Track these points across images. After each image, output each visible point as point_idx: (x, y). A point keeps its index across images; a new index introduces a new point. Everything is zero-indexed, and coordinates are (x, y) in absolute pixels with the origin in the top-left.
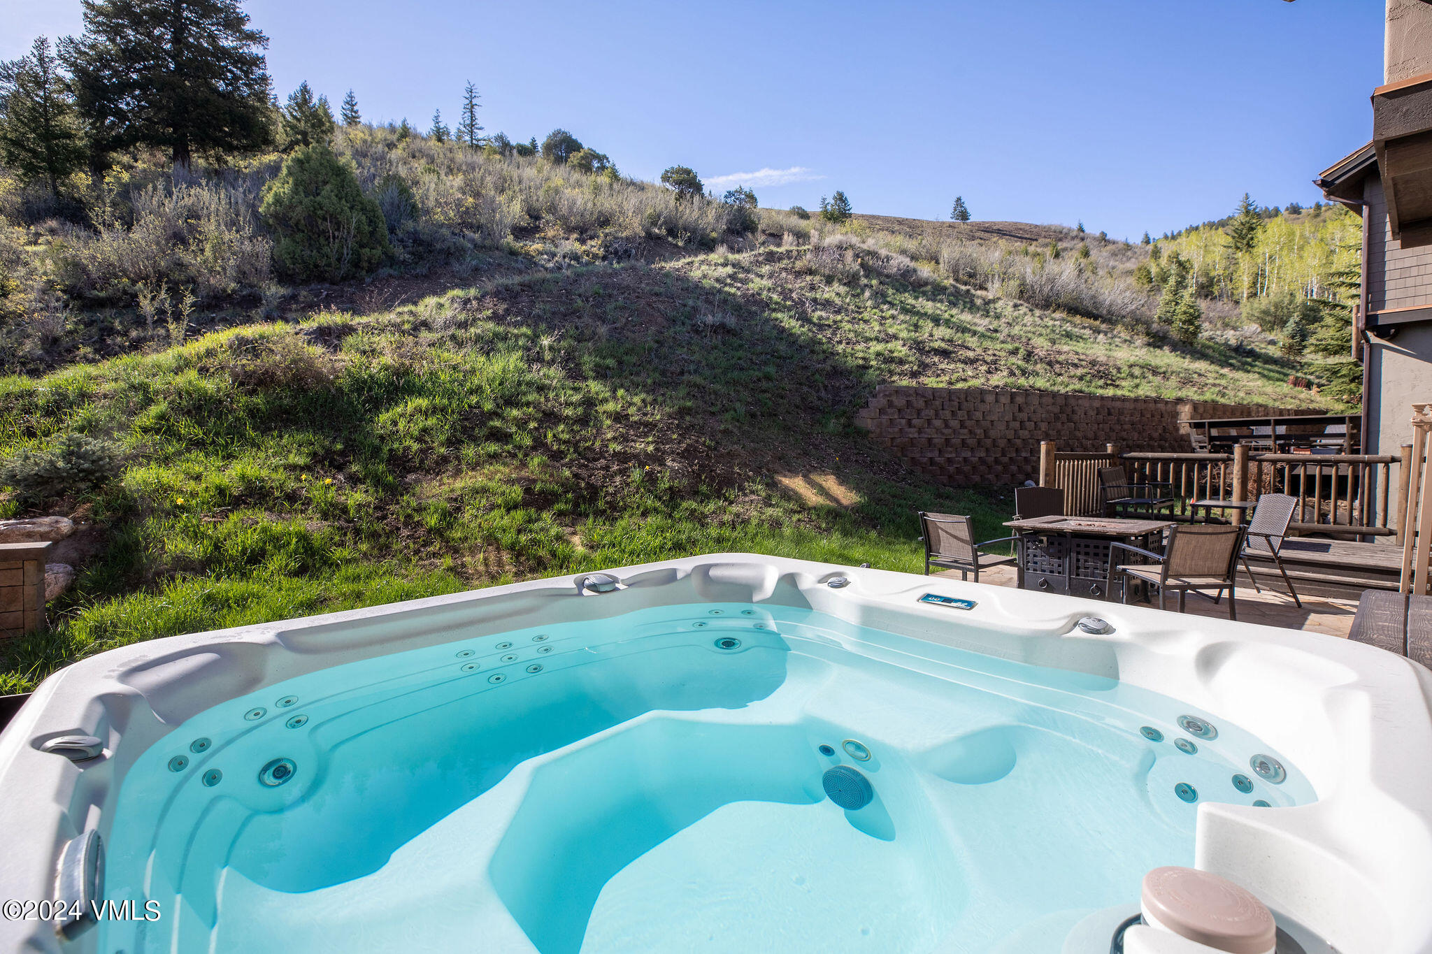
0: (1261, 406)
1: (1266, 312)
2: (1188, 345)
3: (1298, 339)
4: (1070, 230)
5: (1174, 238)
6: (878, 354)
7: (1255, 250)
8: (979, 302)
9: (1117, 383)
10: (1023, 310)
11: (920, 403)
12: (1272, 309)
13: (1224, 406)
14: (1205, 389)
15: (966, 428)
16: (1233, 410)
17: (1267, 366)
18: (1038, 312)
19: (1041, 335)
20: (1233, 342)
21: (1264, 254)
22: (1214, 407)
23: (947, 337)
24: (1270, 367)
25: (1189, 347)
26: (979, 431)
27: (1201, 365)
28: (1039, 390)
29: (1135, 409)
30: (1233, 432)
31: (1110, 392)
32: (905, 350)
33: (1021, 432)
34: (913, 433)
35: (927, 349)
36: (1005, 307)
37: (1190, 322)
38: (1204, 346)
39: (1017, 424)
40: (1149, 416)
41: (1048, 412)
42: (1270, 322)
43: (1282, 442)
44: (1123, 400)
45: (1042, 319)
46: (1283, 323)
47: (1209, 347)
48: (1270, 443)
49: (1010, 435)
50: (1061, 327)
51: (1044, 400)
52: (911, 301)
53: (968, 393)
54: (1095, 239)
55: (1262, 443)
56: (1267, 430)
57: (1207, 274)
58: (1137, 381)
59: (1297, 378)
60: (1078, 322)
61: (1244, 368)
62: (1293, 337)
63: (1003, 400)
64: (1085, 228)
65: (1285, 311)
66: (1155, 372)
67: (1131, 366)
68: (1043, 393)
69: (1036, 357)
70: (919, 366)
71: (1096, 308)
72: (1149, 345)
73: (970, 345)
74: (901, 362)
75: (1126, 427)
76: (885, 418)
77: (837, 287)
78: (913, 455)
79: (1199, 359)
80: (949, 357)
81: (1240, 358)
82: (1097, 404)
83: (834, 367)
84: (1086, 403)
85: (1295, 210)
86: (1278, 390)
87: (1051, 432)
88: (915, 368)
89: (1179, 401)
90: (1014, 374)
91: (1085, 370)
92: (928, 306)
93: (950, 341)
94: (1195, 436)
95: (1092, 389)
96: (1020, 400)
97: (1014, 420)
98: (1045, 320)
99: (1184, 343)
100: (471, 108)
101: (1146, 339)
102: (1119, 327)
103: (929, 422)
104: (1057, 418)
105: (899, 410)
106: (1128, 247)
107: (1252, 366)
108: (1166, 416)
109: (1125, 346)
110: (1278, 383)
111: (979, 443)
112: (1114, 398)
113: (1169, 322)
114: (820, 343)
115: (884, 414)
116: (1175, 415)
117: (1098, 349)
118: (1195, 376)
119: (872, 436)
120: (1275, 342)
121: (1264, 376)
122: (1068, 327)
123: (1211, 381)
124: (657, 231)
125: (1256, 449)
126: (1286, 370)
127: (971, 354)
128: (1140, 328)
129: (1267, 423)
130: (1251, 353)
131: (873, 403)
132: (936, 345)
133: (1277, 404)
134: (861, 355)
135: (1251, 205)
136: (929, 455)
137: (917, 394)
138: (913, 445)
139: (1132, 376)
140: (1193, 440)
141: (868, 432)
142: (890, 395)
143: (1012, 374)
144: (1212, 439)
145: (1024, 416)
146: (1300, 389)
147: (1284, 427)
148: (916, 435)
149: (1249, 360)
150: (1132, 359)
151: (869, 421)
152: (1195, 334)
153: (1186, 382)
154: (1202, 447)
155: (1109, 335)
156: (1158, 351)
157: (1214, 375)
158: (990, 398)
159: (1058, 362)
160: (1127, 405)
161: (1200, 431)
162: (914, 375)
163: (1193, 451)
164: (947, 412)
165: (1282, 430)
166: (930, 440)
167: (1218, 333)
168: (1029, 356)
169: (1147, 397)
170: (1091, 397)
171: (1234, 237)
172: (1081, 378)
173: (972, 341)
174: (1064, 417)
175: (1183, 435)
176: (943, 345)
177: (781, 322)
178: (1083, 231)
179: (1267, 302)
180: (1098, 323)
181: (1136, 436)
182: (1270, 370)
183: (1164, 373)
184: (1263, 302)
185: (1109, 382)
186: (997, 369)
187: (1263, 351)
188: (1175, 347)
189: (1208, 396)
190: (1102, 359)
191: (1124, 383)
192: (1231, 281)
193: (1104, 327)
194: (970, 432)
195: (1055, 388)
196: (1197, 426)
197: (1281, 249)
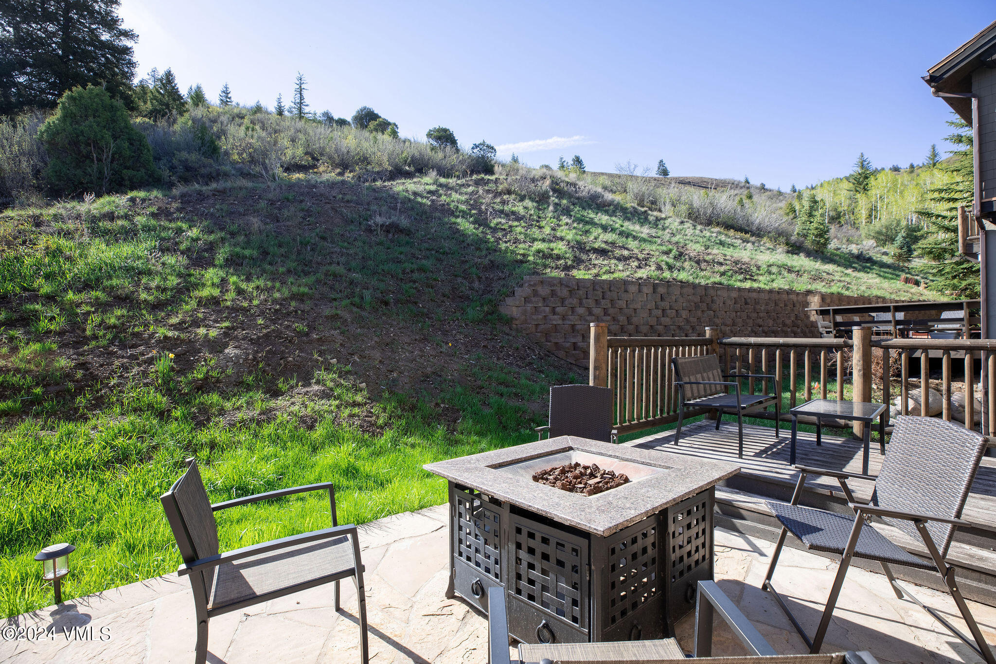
0: (879, 297)
1: (879, 233)
2: (820, 253)
3: (905, 249)
4: (739, 182)
5: (813, 188)
6: (539, 251)
7: (869, 193)
8: (651, 218)
9: (755, 278)
10: (687, 225)
11: (565, 292)
12: (884, 230)
13: (848, 297)
14: (832, 284)
15: (609, 315)
16: (856, 300)
17: (883, 269)
18: (699, 227)
19: (698, 242)
20: (855, 251)
21: (876, 195)
22: (840, 297)
23: (610, 240)
24: (885, 270)
25: (820, 254)
26: (622, 319)
27: (830, 267)
28: (681, 282)
29: (769, 299)
30: (857, 319)
31: (748, 285)
32: (564, 248)
33: (662, 319)
34: (556, 320)
35: (588, 248)
36: (674, 223)
37: (820, 235)
38: (832, 254)
39: (660, 312)
40: (782, 305)
41: (689, 301)
42: (882, 240)
43: (901, 327)
44: (759, 292)
45: (702, 232)
46: (892, 240)
47: (837, 255)
48: (890, 328)
49: (653, 321)
50: (716, 237)
51: (685, 290)
52: (592, 215)
53: (611, 284)
54: (757, 188)
55: (882, 328)
56: (888, 316)
57: (836, 210)
58: (773, 277)
59: (907, 278)
60: (732, 234)
61: (864, 269)
62: (901, 248)
63: (645, 290)
64: (750, 181)
65: (894, 232)
66: (790, 271)
67: (770, 266)
68: (683, 284)
69: (687, 257)
70: (573, 261)
71: (748, 226)
72: (788, 252)
73: (630, 246)
74: (559, 257)
75: (761, 315)
76: (529, 306)
77: (528, 203)
78: (556, 341)
79: (828, 263)
80: (606, 255)
81: (861, 263)
82: (734, 295)
83: (492, 262)
84: (725, 294)
85: (896, 169)
86: (893, 285)
87: (691, 319)
88: (570, 263)
89: (809, 292)
90: (662, 269)
91: (728, 267)
92: (604, 219)
93: (613, 244)
94: (822, 323)
95: (731, 282)
96: (661, 290)
97: (657, 308)
98: (704, 232)
99: (817, 251)
100: (300, 91)
101: (786, 248)
102: (765, 239)
103: (573, 309)
104: (697, 307)
105: (544, 299)
106: (780, 193)
107: (871, 269)
108: (798, 305)
109: (768, 252)
110: (892, 281)
111: (622, 329)
112: (751, 290)
113: (805, 236)
114: (487, 242)
115: (529, 302)
116: (807, 304)
117: (745, 253)
118: (825, 274)
119: (517, 322)
120: (889, 253)
121: (880, 276)
122: (723, 238)
123: (837, 278)
124: (407, 168)
125: (878, 334)
126: (897, 273)
127: (626, 253)
128: (782, 239)
129: (886, 309)
130: (869, 260)
131: (519, 291)
132: (596, 246)
133: (893, 296)
134: (522, 252)
135: (865, 161)
136: (573, 340)
137: (562, 284)
138: (556, 331)
139: (770, 273)
140: (820, 326)
141: (512, 319)
142: (535, 285)
143: (659, 268)
144: (837, 325)
145: (665, 304)
146: (910, 285)
147: (903, 314)
148: (560, 322)
149: (868, 265)
150: (771, 261)
151: (514, 309)
152: (825, 245)
153: (817, 278)
154: (828, 332)
155: (756, 244)
156: (795, 256)
157: (839, 274)
158: (633, 289)
159: (705, 261)
160: (762, 295)
161: (826, 317)
162: (567, 268)
163: (820, 335)
164: (590, 301)
165: (900, 316)
166: (573, 326)
167: (844, 246)
168: (680, 256)
169: (780, 289)
170: (729, 288)
171: (854, 184)
172: (723, 274)
173: (632, 244)
174: (704, 306)
175: (812, 322)
176: (603, 246)
177: (459, 225)
178: (749, 183)
179: (879, 225)
180: (748, 236)
181: (771, 323)
182: (885, 272)
183: (798, 271)
184: (877, 225)
185: (748, 277)
186: (646, 265)
187: (879, 259)
188: (809, 254)
189: (835, 289)
190: (746, 259)
191: (761, 278)
192: (853, 214)
193: (753, 239)
194: (614, 319)
195: (697, 281)
196: (823, 313)
197: (888, 191)
